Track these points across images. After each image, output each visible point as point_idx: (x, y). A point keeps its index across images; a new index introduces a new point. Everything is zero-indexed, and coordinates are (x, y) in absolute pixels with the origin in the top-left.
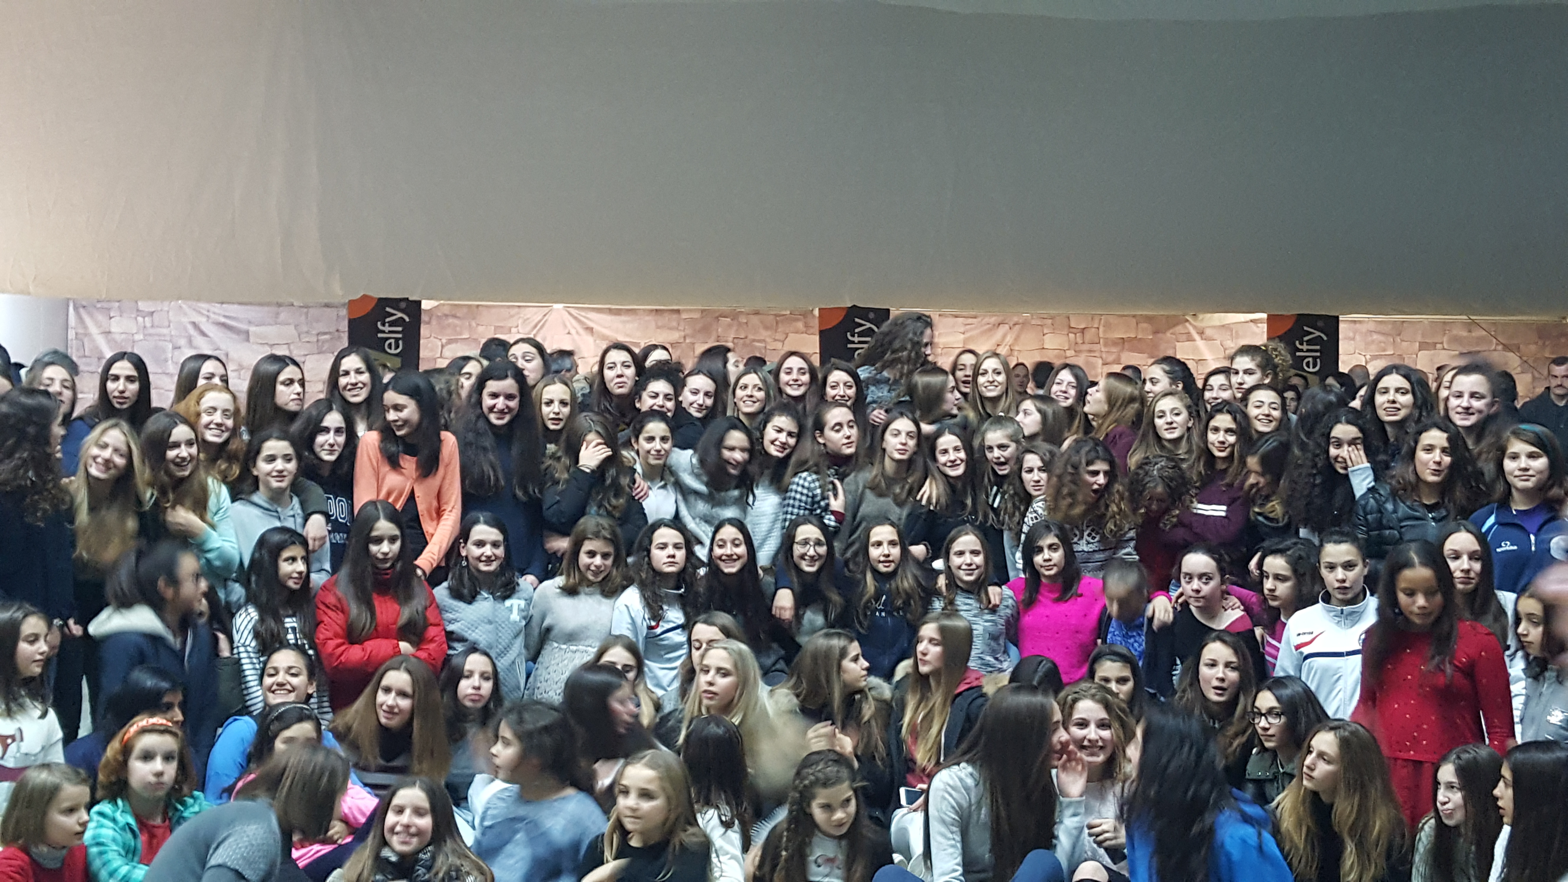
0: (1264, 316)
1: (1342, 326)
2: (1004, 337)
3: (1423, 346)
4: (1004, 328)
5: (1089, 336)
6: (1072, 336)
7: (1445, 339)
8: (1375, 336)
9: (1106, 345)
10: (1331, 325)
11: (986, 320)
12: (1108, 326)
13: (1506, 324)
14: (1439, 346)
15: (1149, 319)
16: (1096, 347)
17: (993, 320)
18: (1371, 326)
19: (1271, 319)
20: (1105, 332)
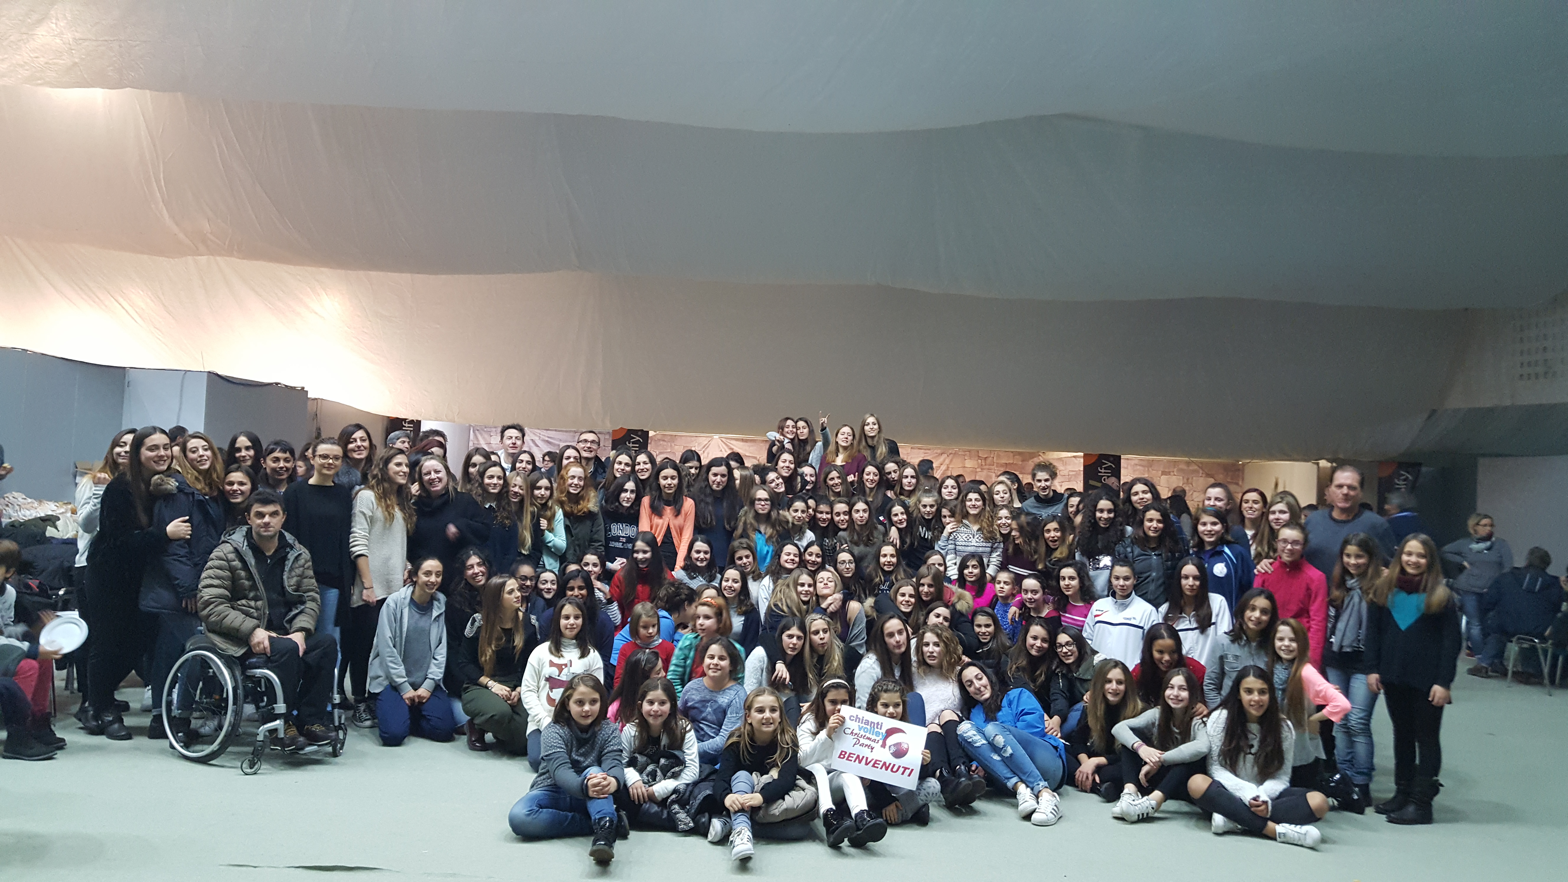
0: (1082, 454)
1: (1122, 461)
2: (944, 460)
3: (1164, 473)
4: (945, 456)
5: (989, 461)
6: (980, 461)
7: (1175, 470)
8: (1138, 467)
9: (997, 467)
10: (1117, 460)
11: (935, 451)
12: (999, 456)
13: (1207, 463)
14: (1172, 473)
15: (1020, 454)
16: (992, 467)
17: (939, 451)
18: (1136, 462)
19: (1085, 456)
20: (997, 459)
